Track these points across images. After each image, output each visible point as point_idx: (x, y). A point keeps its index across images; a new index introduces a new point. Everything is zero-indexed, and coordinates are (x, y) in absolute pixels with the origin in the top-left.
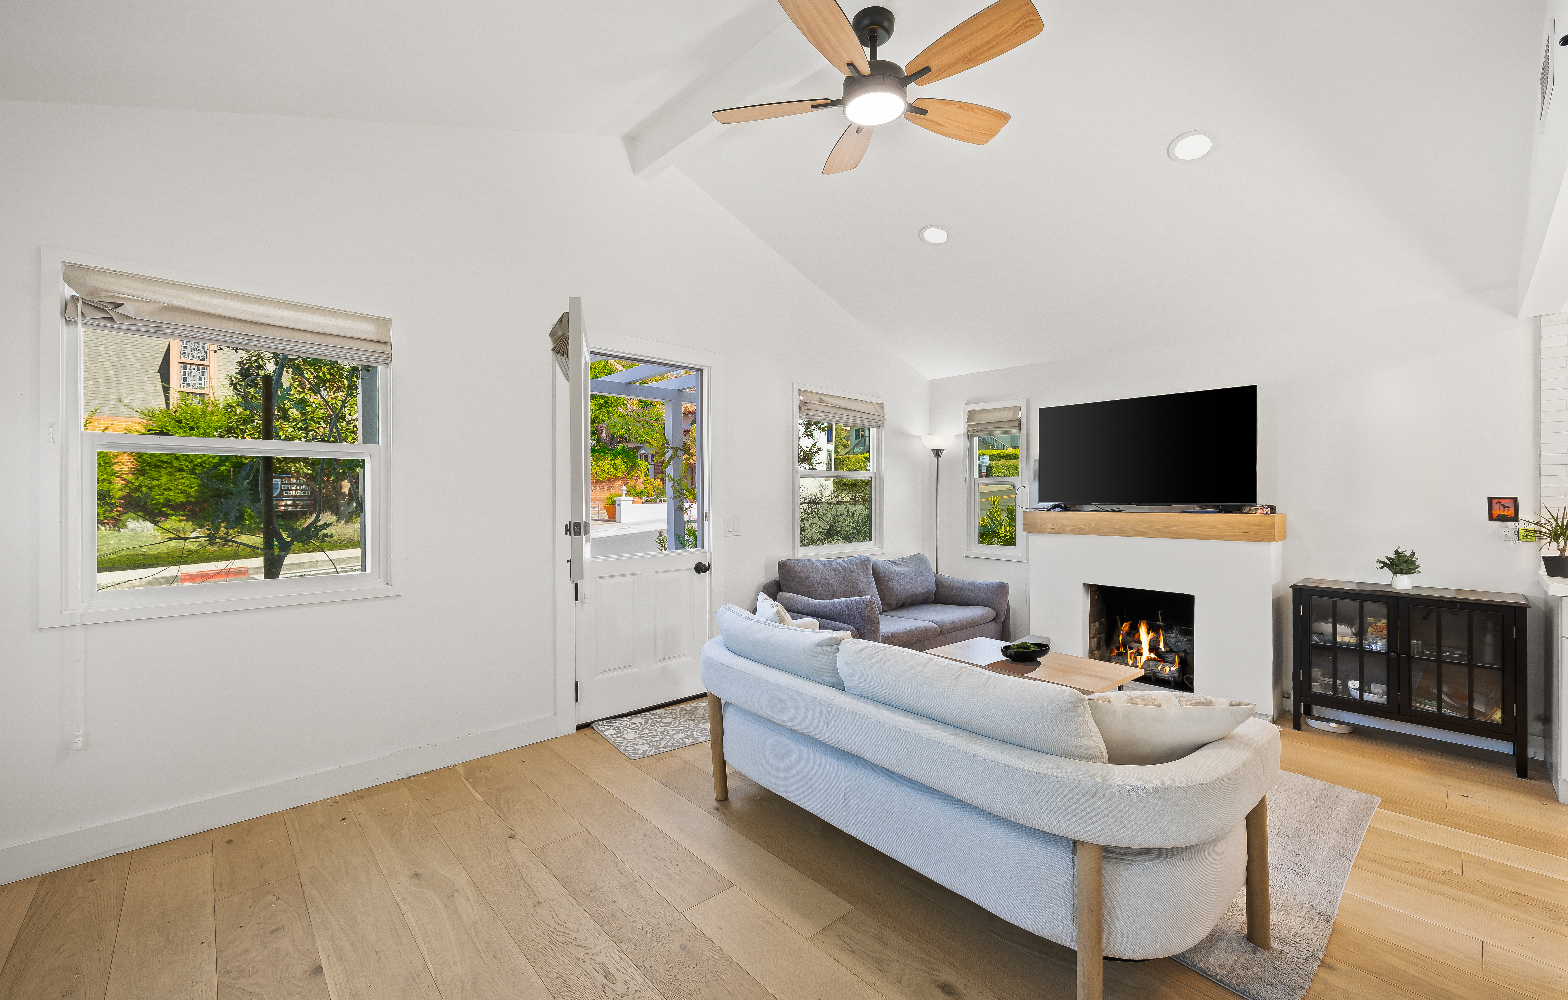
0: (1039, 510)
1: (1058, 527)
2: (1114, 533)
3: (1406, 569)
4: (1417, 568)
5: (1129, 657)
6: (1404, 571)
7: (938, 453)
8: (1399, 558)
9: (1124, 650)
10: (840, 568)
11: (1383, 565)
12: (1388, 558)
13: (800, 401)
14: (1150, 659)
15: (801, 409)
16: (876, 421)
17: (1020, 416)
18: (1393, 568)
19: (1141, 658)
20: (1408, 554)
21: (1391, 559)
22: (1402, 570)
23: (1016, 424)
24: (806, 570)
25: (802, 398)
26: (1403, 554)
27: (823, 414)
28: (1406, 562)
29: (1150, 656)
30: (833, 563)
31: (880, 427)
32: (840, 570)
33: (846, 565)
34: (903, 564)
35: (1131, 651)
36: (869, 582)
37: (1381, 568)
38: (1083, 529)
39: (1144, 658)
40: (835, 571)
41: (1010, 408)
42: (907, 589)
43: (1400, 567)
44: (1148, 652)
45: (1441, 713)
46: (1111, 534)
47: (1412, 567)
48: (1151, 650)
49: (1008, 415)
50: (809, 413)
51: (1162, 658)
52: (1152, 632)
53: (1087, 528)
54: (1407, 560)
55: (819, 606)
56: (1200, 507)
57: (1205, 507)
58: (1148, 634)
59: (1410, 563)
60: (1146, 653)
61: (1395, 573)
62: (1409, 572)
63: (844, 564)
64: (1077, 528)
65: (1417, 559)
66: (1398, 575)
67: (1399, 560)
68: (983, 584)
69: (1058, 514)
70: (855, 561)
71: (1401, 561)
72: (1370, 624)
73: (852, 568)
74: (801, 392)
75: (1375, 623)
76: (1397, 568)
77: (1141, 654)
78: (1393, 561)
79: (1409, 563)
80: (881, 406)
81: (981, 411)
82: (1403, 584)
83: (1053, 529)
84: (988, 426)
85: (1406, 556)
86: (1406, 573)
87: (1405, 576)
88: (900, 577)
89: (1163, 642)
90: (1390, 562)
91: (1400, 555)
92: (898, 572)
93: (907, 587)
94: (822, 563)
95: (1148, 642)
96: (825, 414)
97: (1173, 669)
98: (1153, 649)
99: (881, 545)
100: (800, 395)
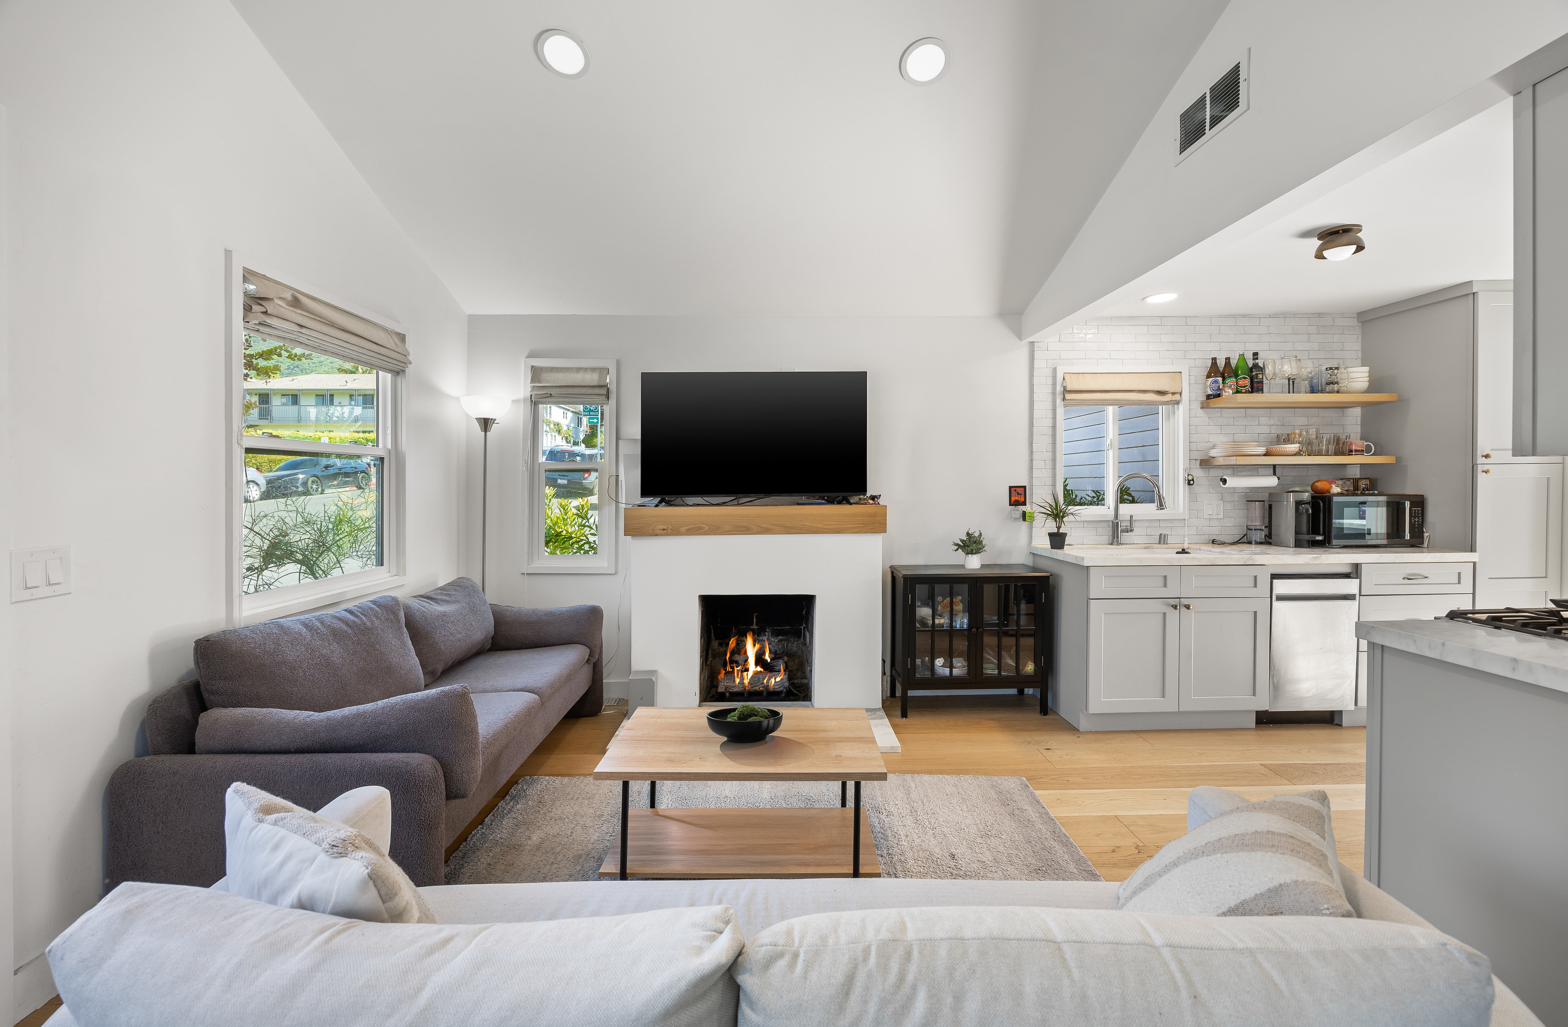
0: (638, 506)
1: (670, 527)
2: (737, 531)
3: (975, 549)
4: (984, 547)
5: (736, 675)
6: (974, 552)
7: (486, 424)
8: (969, 539)
9: (731, 669)
10: (345, 628)
11: (957, 547)
12: (962, 541)
13: (246, 294)
14: (756, 673)
15: (248, 309)
16: (394, 362)
17: (608, 381)
18: (965, 549)
19: (747, 674)
20: (976, 535)
21: (964, 540)
22: (972, 550)
23: (604, 391)
24: (272, 646)
25: (252, 287)
26: (973, 535)
27: (298, 329)
28: (975, 542)
29: (756, 669)
30: (328, 621)
31: (398, 373)
32: (346, 632)
33: (356, 619)
34: (446, 598)
35: (738, 668)
36: (403, 643)
37: (957, 550)
38: (701, 528)
39: (750, 673)
40: (336, 634)
41: (593, 370)
42: (460, 641)
43: (971, 548)
44: (754, 666)
45: (1001, 674)
46: (734, 533)
47: (980, 547)
48: (757, 664)
49: (592, 378)
50: (269, 320)
51: (768, 668)
52: (758, 643)
53: (706, 527)
54: (976, 541)
55: (332, 725)
56: (808, 498)
57: (812, 498)
58: (754, 645)
59: (979, 543)
60: (752, 667)
61: (968, 553)
62: (977, 552)
63: (352, 618)
64: (694, 528)
65: (984, 539)
66: (970, 555)
67: (970, 541)
68: (568, 611)
69: (664, 510)
70: (372, 609)
71: (971, 542)
72: (940, 603)
73: (369, 624)
74: (248, 275)
75: (943, 601)
76: (968, 548)
77: (747, 670)
78: (965, 543)
79: (977, 544)
80: (402, 338)
81: (552, 370)
82: (973, 563)
83: (664, 530)
84: (563, 391)
85: (975, 537)
86: (975, 554)
87: (975, 556)
88: (447, 623)
89: (768, 652)
90: (963, 543)
91: (970, 537)
92: (444, 615)
93: (459, 636)
94: (305, 625)
95: (754, 655)
96: (304, 331)
97: (778, 679)
98: (759, 660)
99: (401, 570)
100: (245, 280)
